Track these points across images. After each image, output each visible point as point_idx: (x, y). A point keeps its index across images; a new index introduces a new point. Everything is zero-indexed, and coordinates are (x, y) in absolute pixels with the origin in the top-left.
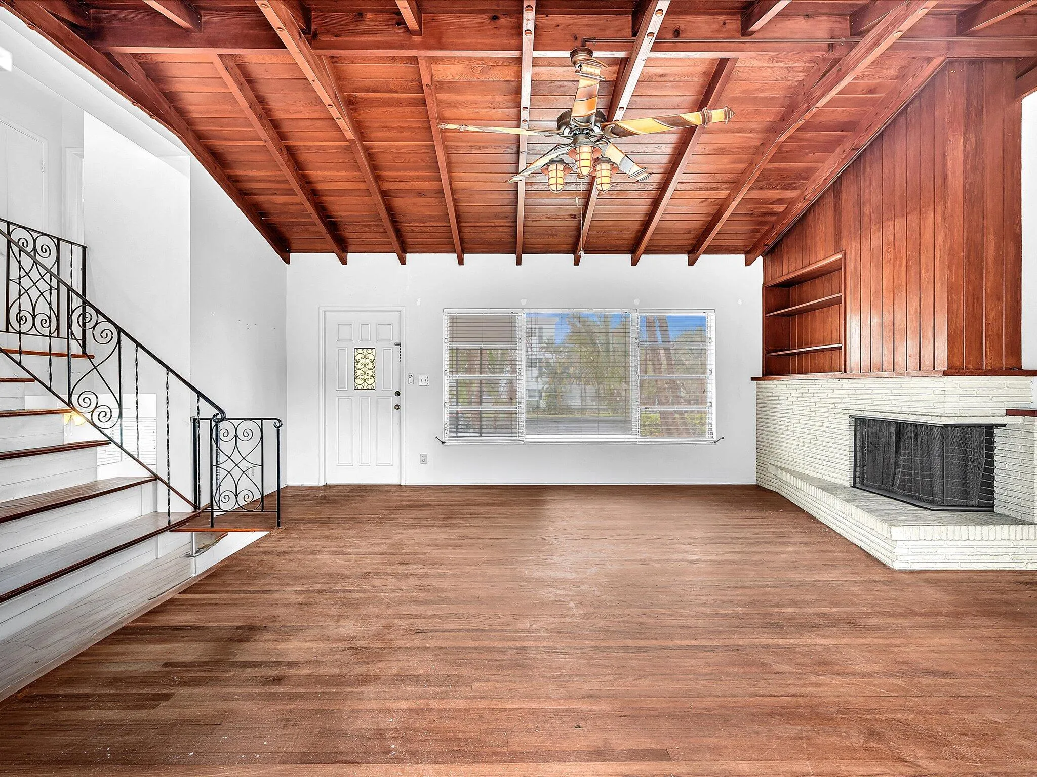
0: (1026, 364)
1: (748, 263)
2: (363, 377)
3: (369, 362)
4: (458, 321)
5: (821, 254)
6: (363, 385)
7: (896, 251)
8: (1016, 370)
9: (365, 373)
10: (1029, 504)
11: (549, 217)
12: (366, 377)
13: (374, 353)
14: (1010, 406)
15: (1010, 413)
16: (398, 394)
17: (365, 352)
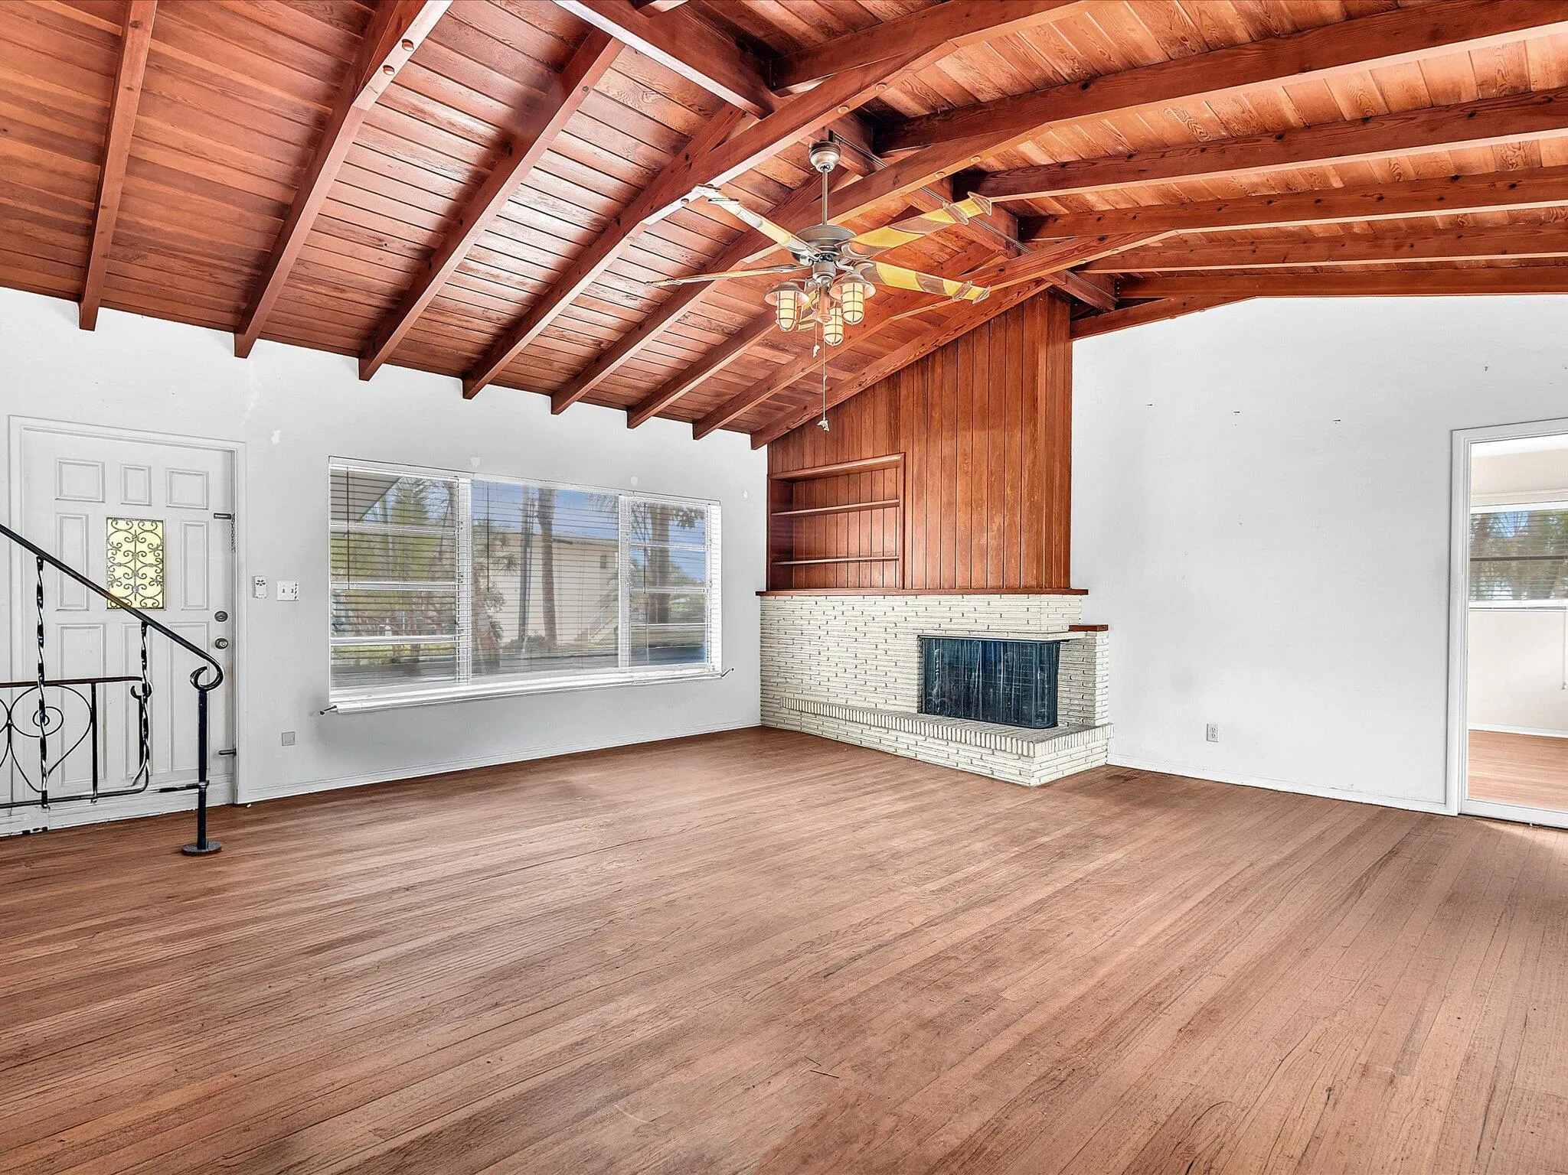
0: (1074, 585)
1: (754, 446)
2: (131, 582)
3: (147, 550)
4: (356, 482)
5: (868, 451)
6: (132, 598)
7: (974, 463)
8: (1066, 589)
9: (135, 573)
10: (1091, 709)
11: (564, 336)
12: (139, 581)
13: (159, 531)
14: (1072, 623)
15: (1073, 628)
16: (222, 617)
17: (136, 527)
